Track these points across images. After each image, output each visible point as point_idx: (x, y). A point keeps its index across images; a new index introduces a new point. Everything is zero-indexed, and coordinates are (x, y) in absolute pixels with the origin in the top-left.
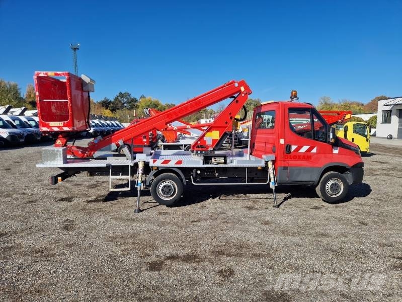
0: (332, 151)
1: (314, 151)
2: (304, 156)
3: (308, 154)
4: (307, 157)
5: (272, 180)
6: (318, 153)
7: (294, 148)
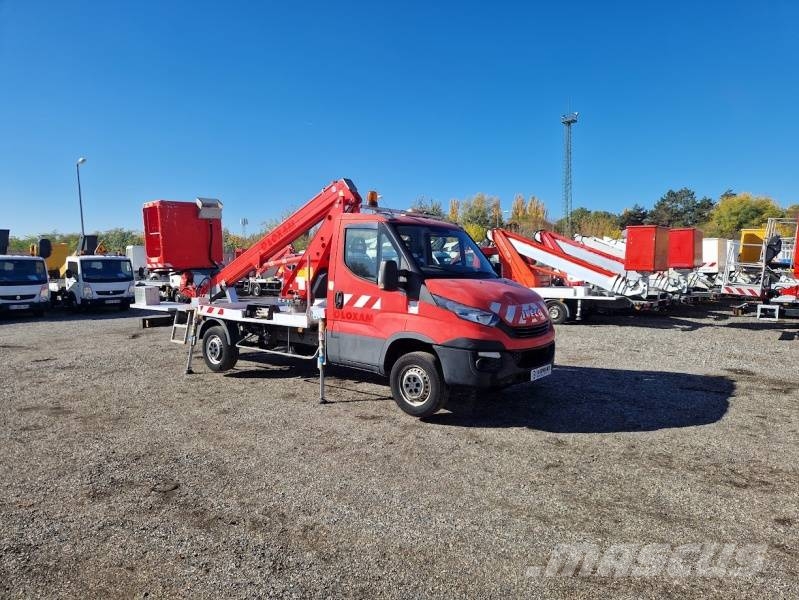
0: (407, 309)
1: (377, 306)
2: (362, 315)
3: (367, 311)
4: (365, 317)
5: (321, 355)
6: (383, 310)
7: (347, 298)
